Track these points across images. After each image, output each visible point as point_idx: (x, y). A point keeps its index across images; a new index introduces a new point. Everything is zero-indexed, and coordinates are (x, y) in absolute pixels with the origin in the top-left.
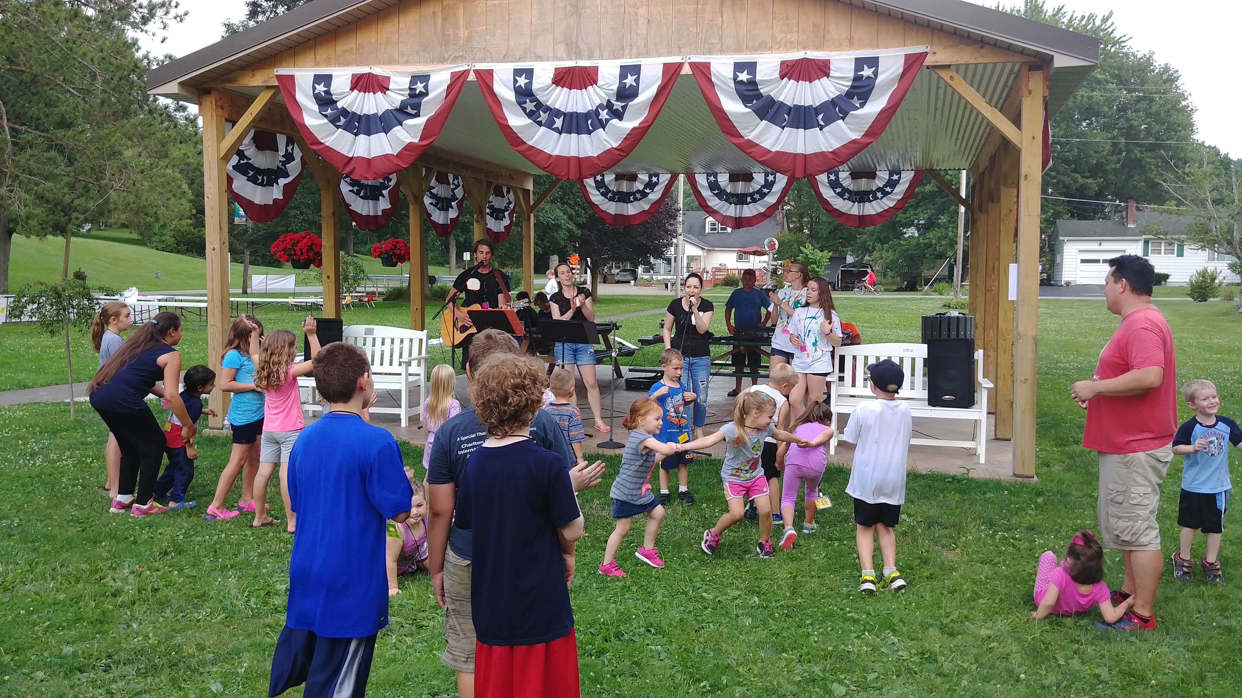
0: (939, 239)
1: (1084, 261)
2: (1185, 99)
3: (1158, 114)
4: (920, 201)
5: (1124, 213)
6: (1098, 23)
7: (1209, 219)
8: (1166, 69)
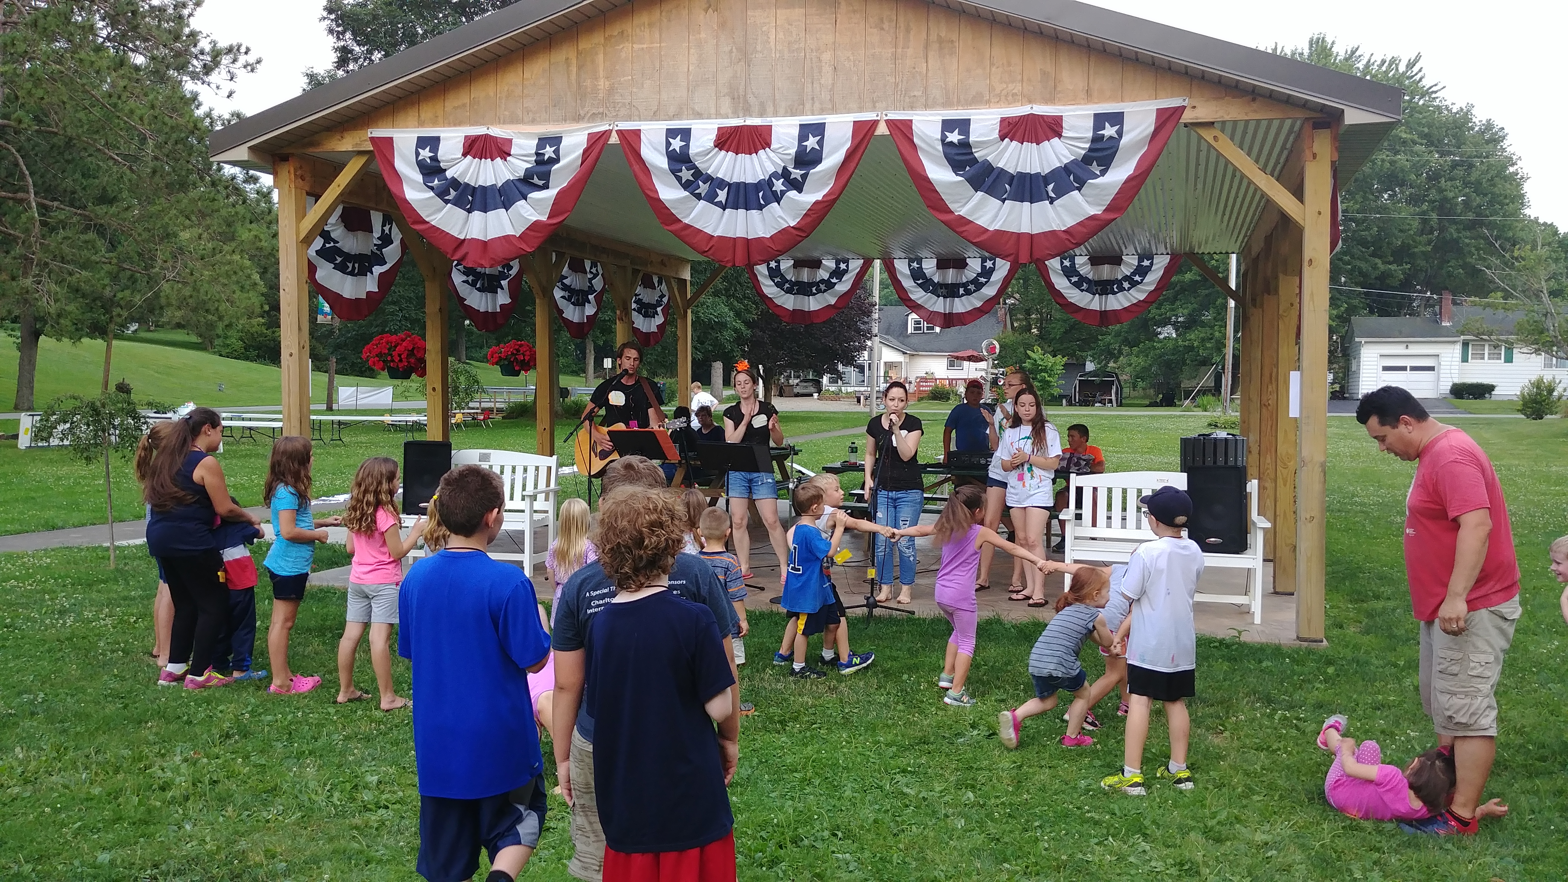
0: (1203, 340)
1: (1386, 369)
2: (1513, 165)
3: (1479, 183)
4: (1177, 294)
5: (1437, 308)
6: (1402, 68)
7: (1546, 315)
8: (1489, 126)
